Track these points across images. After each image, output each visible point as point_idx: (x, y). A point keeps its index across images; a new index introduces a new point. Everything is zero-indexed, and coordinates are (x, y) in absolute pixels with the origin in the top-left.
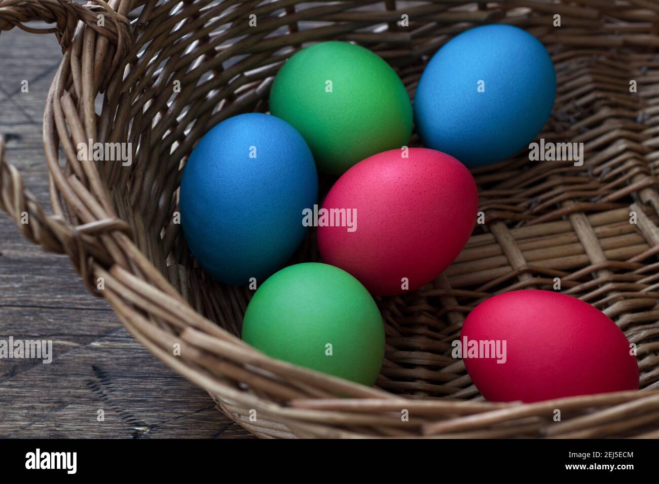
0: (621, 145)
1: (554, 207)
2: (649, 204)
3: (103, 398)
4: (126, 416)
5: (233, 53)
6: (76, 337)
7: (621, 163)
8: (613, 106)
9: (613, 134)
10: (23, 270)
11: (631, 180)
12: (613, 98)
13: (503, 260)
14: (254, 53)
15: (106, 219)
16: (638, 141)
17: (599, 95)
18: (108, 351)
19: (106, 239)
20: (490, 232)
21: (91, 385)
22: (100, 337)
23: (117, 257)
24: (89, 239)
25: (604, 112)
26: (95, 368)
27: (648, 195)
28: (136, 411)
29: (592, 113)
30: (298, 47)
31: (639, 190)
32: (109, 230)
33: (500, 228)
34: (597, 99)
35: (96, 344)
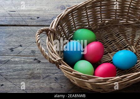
0: (124, 39)
1: (115, 50)
2: (129, 48)
3: (57, 82)
4: (60, 85)
5: (68, 32)
6: (52, 73)
7: (124, 42)
8: (122, 34)
9: (123, 38)
10: (44, 64)
11: (126, 44)
12: (122, 33)
13: (109, 58)
14: (70, 32)
15: (59, 58)
16: (126, 39)
17: (120, 32)
18: (57, 75)
19: (60, 61)
20: (107, 54)
21: (55, 80)
22: (56, 73)
23: (62, 63)
24: (58, 61)
25: (121, 35)
26: (56, 78)
27: (129, 46)
28: (62, 84)
29: (119, 35)
30: (76, 30)
31: (128, 46)
32: (60, 60)
33: (109, 53)
34: (120, 33)
35: (55, 74)
